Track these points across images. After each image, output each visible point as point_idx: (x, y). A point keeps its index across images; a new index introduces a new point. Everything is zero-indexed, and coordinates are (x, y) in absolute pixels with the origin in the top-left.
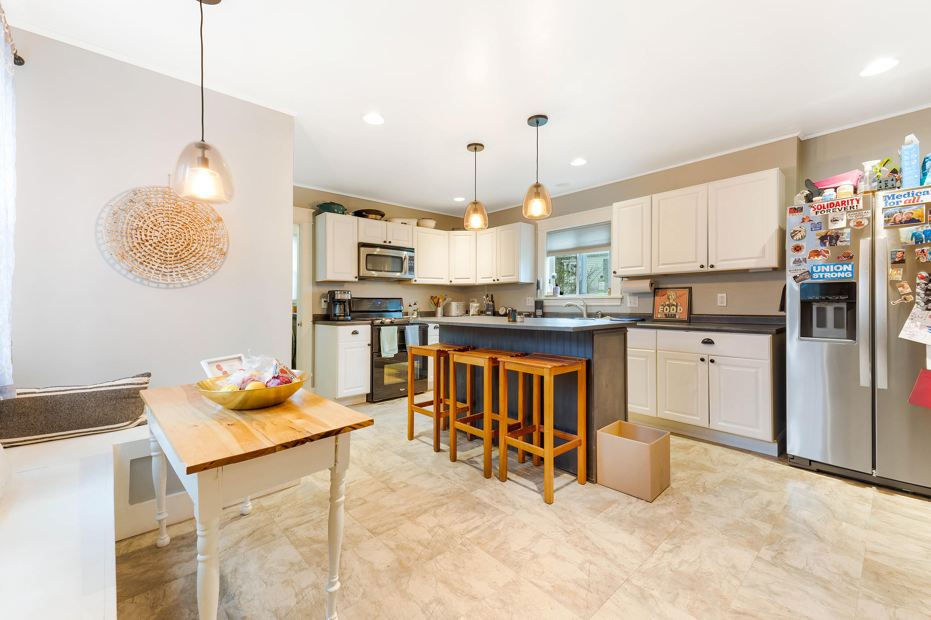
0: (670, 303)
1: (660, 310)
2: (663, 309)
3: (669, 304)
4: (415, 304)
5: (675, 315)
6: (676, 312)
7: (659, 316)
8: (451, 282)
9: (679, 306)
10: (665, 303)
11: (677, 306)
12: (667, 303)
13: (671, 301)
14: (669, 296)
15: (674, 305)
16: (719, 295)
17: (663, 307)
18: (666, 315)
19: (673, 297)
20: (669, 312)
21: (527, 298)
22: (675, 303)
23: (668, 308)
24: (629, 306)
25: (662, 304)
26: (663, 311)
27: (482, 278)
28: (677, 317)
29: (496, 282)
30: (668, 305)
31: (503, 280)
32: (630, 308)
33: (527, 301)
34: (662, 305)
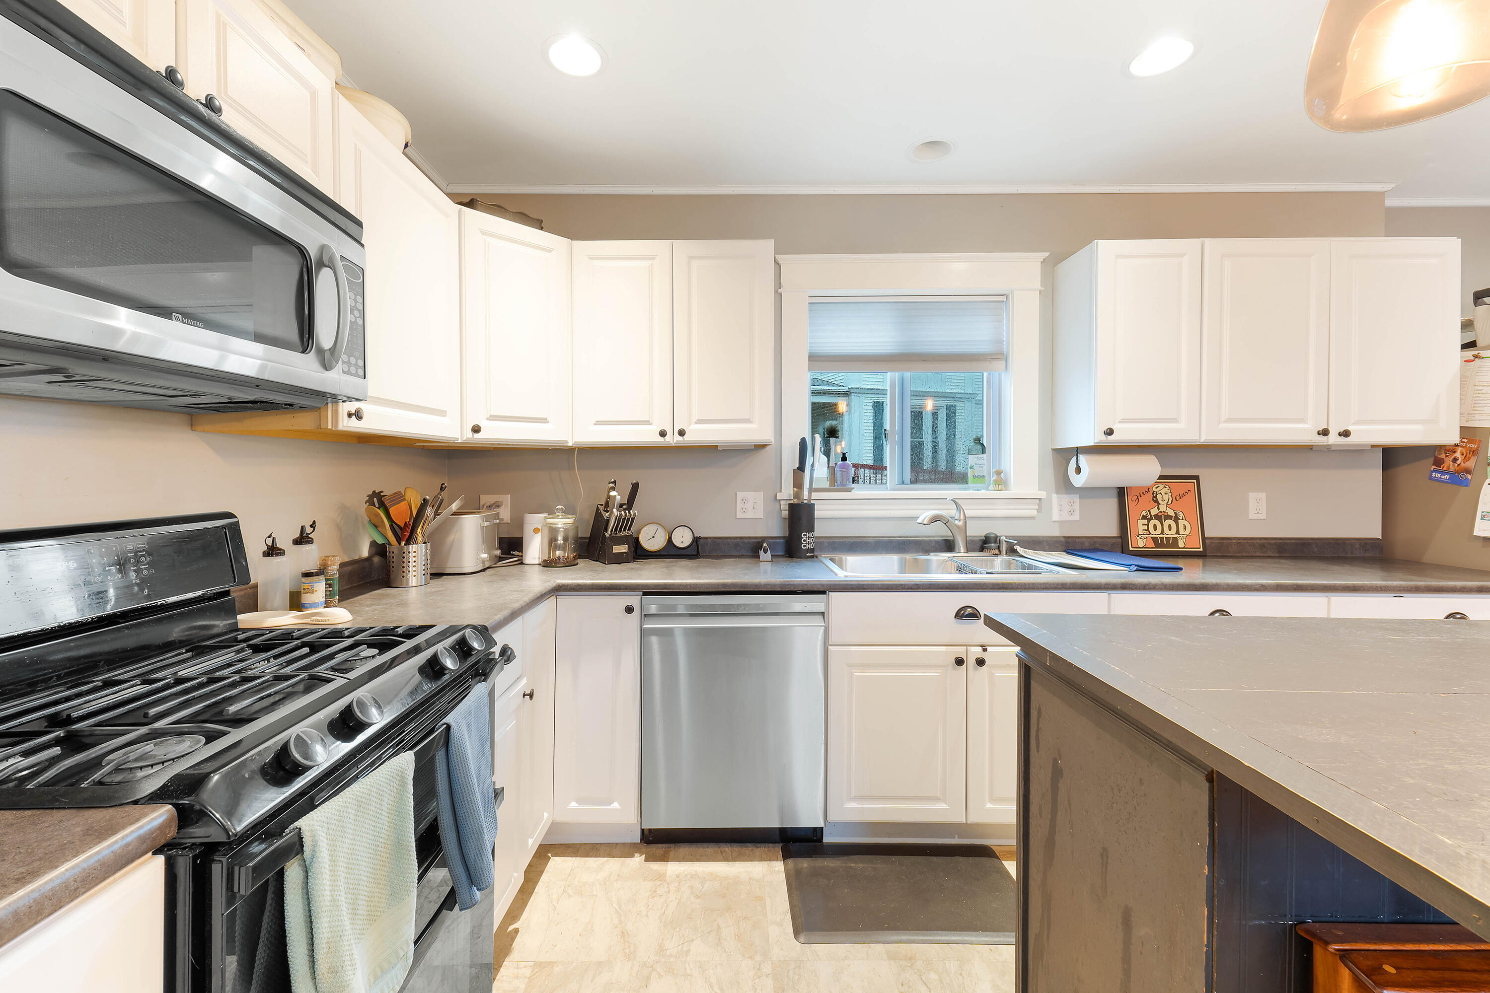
0: (1161, 512)
1: (1141, 528)
2: (1148, 527)
3: (1160, 514)
4: (303, 539)
5: (1175, 540)
6: (1178, 532)
7: (1141, 543)
8: (476, 430)
9: (1181, 518)
10: (1149, 511)
11: (1176, 520)
12: (1154, 511)
13: (1163, 508)
14: (1157, 494)
15: (1168, 517)
16: (1252, 496)
17: (1146, 522)
18: (1155, 539)
19: (1166, 497)
20: (1162, 533)
21: (740, 495)
22: (1171, 513)
23: (1157, 523)
24: (1056, 517)
25: (1144, 513)
26: (1148, 530)
27: (598, 423)
28: (1181, 544)
29: (673, 439)
30: (1158, 517)
31: (697, 434)
32: (1057, 524)
33: (739, 505)
34: (1144, 517)
